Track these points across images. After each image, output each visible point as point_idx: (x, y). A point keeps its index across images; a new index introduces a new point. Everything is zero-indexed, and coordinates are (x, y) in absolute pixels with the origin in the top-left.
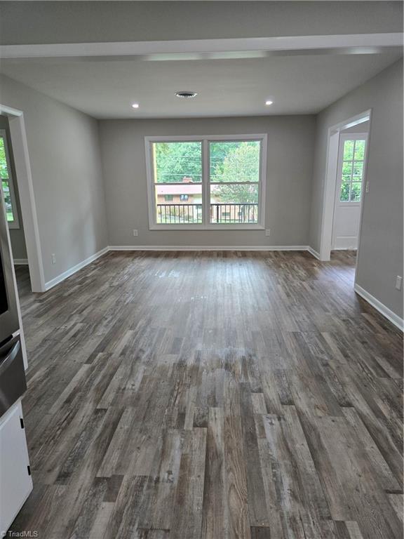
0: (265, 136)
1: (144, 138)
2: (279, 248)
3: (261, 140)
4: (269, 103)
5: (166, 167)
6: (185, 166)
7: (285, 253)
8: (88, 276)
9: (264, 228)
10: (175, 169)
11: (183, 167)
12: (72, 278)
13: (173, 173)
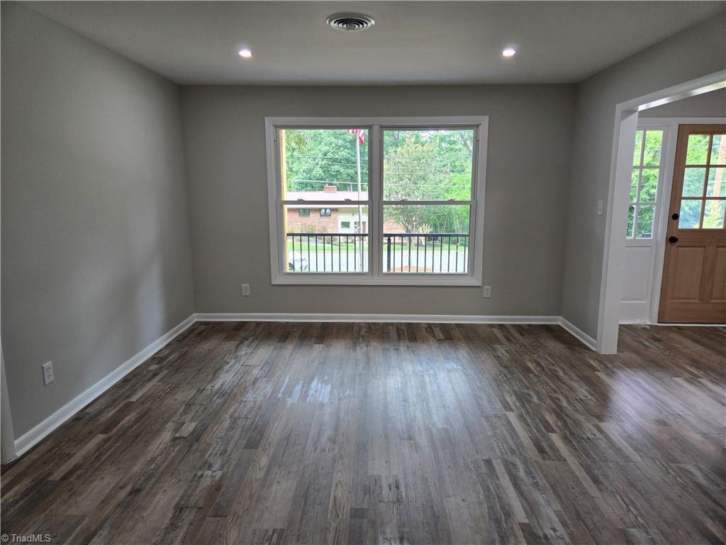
0: (484, 121)
1: (264, 119)
2: (508, 320)
3: (475, 127)
4: (509, 53)
5: (302, 170)
6: (326, 170)
7: (520, 328)
8: (134, 399)
9: (480, 285)
10: (314, 173)
11: (324, 172)
12: (96, 407)
13: (310, 179)
